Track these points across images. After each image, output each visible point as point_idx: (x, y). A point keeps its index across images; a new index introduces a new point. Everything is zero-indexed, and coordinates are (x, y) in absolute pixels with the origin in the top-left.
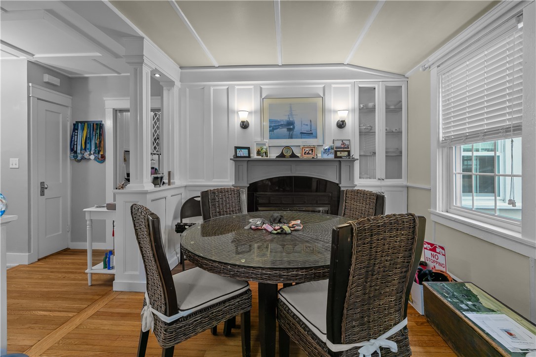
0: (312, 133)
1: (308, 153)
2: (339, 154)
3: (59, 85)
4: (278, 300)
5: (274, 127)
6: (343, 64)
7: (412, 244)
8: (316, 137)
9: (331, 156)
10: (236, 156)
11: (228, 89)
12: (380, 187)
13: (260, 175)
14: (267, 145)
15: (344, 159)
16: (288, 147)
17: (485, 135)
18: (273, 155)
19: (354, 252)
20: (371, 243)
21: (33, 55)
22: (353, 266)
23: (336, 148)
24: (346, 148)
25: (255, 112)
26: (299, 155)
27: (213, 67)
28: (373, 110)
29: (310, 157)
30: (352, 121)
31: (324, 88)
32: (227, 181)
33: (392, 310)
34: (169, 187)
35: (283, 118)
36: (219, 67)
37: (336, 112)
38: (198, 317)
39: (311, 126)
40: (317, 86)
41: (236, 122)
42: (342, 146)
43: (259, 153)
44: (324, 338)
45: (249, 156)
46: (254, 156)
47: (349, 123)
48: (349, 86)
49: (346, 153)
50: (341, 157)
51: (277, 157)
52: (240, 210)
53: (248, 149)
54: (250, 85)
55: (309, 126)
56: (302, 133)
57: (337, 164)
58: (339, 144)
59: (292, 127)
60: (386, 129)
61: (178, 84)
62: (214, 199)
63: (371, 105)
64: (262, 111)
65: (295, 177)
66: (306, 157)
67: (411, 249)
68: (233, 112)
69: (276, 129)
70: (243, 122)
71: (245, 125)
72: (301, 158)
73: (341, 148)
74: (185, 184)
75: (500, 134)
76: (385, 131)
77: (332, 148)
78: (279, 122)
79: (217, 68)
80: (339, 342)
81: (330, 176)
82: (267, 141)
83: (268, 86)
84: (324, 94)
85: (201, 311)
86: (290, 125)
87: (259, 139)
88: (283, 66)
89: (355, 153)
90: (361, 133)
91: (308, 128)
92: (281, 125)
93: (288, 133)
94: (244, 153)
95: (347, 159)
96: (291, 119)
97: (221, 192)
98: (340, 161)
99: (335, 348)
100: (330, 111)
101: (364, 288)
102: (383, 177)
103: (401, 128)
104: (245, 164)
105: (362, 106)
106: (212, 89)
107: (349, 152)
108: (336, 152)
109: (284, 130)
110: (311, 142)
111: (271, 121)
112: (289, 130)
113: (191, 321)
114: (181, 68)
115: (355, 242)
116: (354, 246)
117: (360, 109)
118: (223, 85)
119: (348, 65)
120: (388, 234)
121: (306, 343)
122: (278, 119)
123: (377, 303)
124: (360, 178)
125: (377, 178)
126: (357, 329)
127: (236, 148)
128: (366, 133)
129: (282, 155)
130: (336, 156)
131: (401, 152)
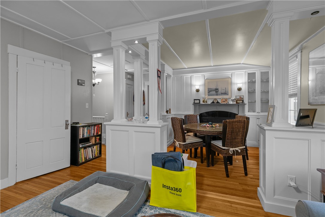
0: (226, 93)
1: (224, 102)
2: (238, 102)
3: (131, 78)
4: (211, 143)
5: (210, 91)
6: (240, 64)
7: (245, 126)
8: (228, 95)
9: (235, 103)
10: (194, 103)
11: (191, 76)
12: (258, 116)
13: (204, 110)
14: (207, 98)
15: (240, 104)
16: (215, 99)
17: (291, 96)
18: (209, 102)
19: (228, 126)
20: (232, 125)
21: (127, 70)
22: (228, 129)
23: (237, 99)
24: (241, 99)
25: (202, 85)
26: (220, 102)
27: (185, 68)
28: (255, 82)
29: (225, 103)
30: (245, 88)
31: (232, 74)
32: (191, 112)
33: (240, 143)
34: (170, 114)
35: (214, 87)
36: (188, 68)
37: (237, 84)
38: (190, 145)
39: (226, 90)
40: (228, 73)
41: (194, 89)
42: (240, 98)
43: (203, 102)
44: (222, 147)
45: (200, 103)
46: (202, 103)
47: (243, 89)
48: (243, 72)
49: (242, 101)
50: (239, 103)
51: (211, 103)
52: (197, 122)
53: (199, 100)
54: (200, 75)
55: (225, 90)
56: (222, 93)
57: (237, 106)
58: (238, 97)
59: (217, 91)
60: (261, 91)
61: (172, 76)
62: (189, 118)
63: (254, 80)
64: (205, 85)
65: (219, 111)
66: (223, 103)
67: (244, 128)
68: (193, 85)
69: (210, 92)
70: (197, 90)
71: (198, 91)
72: (221, 104)
73: (239, 99)
74: (175, 113)
75: (294, 96)
76: (260, 91)
77: (235, 99)
78: (212, 89)
79: (187, 69)
80: (225, 147)
81: (234, 111)
82: (207, 97)
83: (207, 75)
84: (232, 77)
85: (191, 143)
86: (216, 90)
87: (203, 96)
88: (214, 66)
89: (246, 101)
90: (249, 92)
91: (225, 91)
92: (213, 90)
93: (216, 93)
94: (198, 101)
95: (242, 104)
96: (217, 88)
97: (191, 116)
98: (238, 105)
99: (224, 148)
100: (234, 84)
101: (231, 136)
102: (260, 111)
103: (269, 90)
104: (198, 106)
105: (249, 81)
106: (185, 77)
107: (243, 101)
108: (237, 101)
109: (214, 92)
110: (225, 97)
111: (208, 89)
112: (216, 92)
113: (189, 145)
114: (173, 69)
115: (228, 124)
116: (228, 125)
117: (248, 82)
118: (189, 75)
119: (243, 64)
120: (237, 123)
121: (217, 150)
122: (212, 88)
123: (235, 140)
124: (248, 112)
125: (256, 112)
126: (229, 145)
127: (195, 100)
128: (251, 92)
129: (213, 102)
130: (237, 103)
131: (269, 101)
